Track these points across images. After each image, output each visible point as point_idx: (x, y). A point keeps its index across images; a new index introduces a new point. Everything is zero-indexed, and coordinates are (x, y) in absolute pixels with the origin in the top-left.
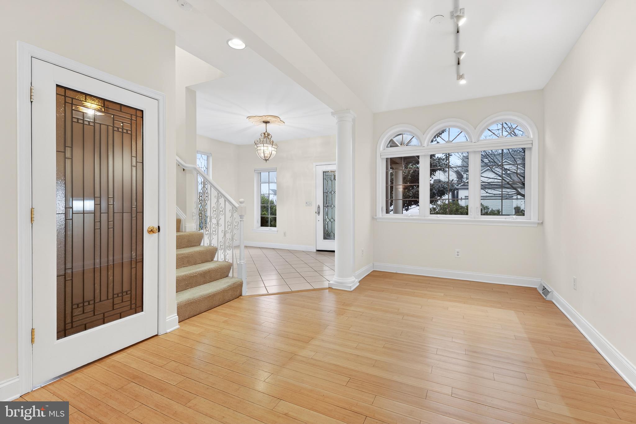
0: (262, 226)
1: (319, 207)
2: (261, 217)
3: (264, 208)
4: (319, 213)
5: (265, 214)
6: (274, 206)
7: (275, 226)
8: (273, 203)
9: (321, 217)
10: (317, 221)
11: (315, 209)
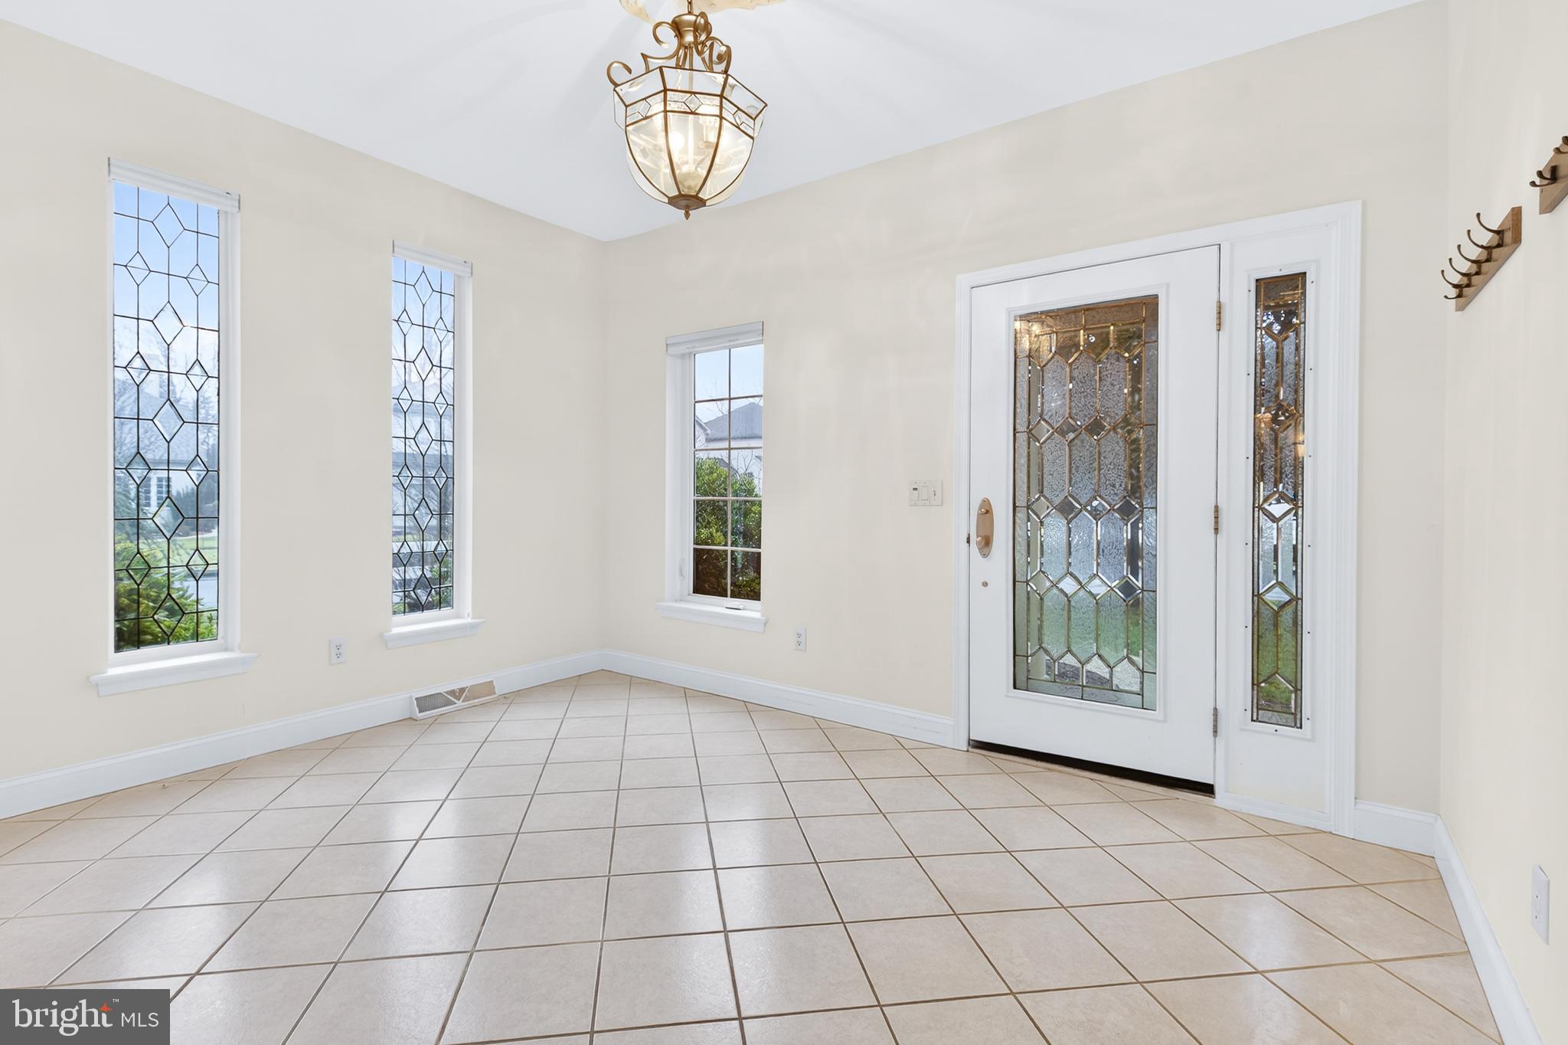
0: (698, 590)
1: (986, 511)
2: (695, 550)
3: (708, 513)
4: (986, 542)
5: (710, 540)
6: (753, 503)
7: (756, 596)
8: (750, 492)
9: (999, 565)
10: (976, 584)
11: (964, 523)
